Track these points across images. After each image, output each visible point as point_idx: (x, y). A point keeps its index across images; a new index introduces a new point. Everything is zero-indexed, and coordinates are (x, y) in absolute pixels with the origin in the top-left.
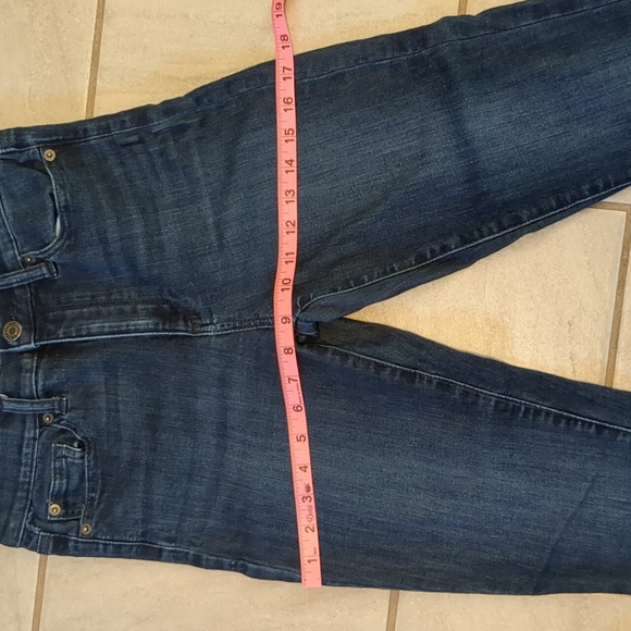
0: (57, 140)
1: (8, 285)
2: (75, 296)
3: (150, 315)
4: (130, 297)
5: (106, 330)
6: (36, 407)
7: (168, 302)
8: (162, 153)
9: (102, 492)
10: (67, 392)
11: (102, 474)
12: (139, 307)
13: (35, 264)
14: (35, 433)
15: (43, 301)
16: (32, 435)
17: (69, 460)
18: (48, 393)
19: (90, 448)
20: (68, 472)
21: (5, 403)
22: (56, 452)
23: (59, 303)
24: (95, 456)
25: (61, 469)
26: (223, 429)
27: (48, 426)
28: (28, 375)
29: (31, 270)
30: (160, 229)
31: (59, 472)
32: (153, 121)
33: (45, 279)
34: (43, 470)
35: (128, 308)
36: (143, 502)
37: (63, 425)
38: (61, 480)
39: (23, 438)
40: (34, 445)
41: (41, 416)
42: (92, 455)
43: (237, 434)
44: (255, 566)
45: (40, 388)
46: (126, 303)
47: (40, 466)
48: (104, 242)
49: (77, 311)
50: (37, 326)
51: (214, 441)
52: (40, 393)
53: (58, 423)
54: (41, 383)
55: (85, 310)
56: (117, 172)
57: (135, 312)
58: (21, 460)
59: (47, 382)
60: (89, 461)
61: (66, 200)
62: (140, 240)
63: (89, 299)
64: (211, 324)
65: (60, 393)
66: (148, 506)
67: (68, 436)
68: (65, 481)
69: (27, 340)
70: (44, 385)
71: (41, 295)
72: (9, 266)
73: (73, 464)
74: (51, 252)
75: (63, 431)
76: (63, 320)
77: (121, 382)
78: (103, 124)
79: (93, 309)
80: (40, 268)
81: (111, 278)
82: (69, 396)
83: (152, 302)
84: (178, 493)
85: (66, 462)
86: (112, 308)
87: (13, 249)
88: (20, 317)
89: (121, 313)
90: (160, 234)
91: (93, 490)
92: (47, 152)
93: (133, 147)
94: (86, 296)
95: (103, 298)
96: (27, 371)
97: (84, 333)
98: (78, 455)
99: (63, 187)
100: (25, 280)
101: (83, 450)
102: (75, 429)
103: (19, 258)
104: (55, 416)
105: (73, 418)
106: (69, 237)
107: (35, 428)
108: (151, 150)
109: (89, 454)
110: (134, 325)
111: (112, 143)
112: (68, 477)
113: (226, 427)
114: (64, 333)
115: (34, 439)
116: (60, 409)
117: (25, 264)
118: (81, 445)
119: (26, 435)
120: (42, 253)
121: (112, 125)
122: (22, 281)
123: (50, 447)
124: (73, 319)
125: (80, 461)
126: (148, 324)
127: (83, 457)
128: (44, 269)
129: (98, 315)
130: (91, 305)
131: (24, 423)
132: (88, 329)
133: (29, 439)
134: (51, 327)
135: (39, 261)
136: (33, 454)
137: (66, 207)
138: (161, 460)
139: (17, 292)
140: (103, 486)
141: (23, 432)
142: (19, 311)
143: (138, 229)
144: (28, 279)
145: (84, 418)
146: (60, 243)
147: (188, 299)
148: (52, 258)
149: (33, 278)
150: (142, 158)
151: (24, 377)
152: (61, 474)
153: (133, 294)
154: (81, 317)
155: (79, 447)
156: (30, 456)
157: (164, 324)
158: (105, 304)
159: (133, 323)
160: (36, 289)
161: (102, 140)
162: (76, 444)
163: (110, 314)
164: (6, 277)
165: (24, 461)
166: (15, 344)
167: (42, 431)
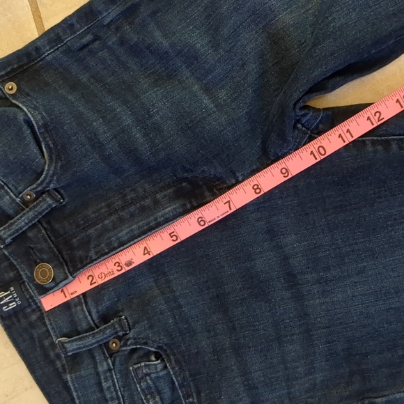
0: (13, 70)
1: (17, 231)
2: (90, 212)
3: (172, 199)
4: (145, 191)
5: (136, 232)
6: (99, 337)
7: (185, 179)
8: (122, 42)
9: (198, 394)
10: (122, 311)
11: (191, 375)
12: (158, 196)
13: (36, 199)
14: (108, 365)
15: (61, 232)
16: (106, 367)
17: (153, 376)
18: (105, 319)
19: (168, 356)
20: (157, 388)
21: (67, 345)
22: (136, 374)
23: (78, 226)
24: (177, 361)
25: (149, 387)
26: (291, 278)
27: (118, 352)
28: (79, 308)
29: (35, 207)
30: (148, 112)
31: (148, 391)
32: (100, 13)
33: (53, 209)
34: (132, 397)
35: (148, 202)
36: (245, 386)
37: (131, 344)
38: (154, 398)
39: (98, 374)
40: (112, 376)
41: (106, 344)
42: (173, 362)
43: (309, 277)
44: (384, 399)
45: (95, 317)
46: (144, 198)
47: (126, 394)
48: (97, 145)
49: (100, 225)
50: (66, 257)
51: (288, 294)
52: (97, 321)
53: (125, 345)
54: (94, 311)
55: (107, 222)
56: (84, 78)
57: (156, 203)
58: (105, 396)
59: (100, 308)
60: (173, 368)
62: (134, 130)
63: (106, 209)
65: (116, 314)
66: (250, 387)
67: (141, 353)
68: (158, 399)
69: (62, 276)
70: (98, 312)
71: (57, 226)
72: (11, 212)
73: (158, 378)
74: (47, 180)
75: (133, 351)
76: (89, 242)
77: (171, 277)
78: (53, 35)
79: (113, 218)
80: (44, 200)
81: (119, 180)
82: (127, 313)
83: (169, 186)
84: (275, 361)
85: (151, 379)
86: (132, 209)
87: (8, 194)
88: (45, 257)
89: (143, 209)
90: (151, 117)
91: (188, 396)
92: (6, 86)
93: (92, 46)
94: (101, 208)
95: (120, 203)
96: (76, 306)
97: (116, 245)
98: (160, 367)
100: (34, 218)
101: (163, 360)
102: (146, 344)
103: (18, 200)
104: (120, 338)
105: (139, 333)
106: (59, 158)
107: (106, 359)
108: (110, 43)
109: (170, 361)
110: (163, 216)
111: (68, 51)
112: (159, 393)
113: (294, 276)
114: (97, 253)
115: (110, 370)
116: (122, 329)
117: (26, 203)
118: (158, 357)
119: (100, 369)
120: (39, 185)
121: (61, 34)
122: (30, 221)
123: (127, 369)
124: (100, 236)
125: (164, 372)
126: (175, 209)
127: (166, 367)
128: (48, 199)
129: (121, 221)
130: (110, 214)
131: (94, 358)
132: (118, 239)
133: (105, 372)
134: (81, 253)
135: (39, 194)
136: (114, 385)
138: (244, 337)
139: (30, 234)
140: (197, 387)
141: (96, 368)
142: (41, 251)
143: (128, 120)
144: (36, 216)
145: (151, 327)
146: (52, 168)
147: (205, 168)
148: (52, 186)
149: (40, 213)
150: (104, 54)
151: (76, 312)
152: (151, 394)
153: (147, 186)
154: (105, 230)
155: (157, 360)
156: (112, 389)
157: (190, 202)
158: (123, 208)
159: (160, 214)
160: (48, 223)
161: (57, 52)
162: (153, 358)
163: (132, 215)
164: (12, 224)
165: (108, 396)
166: (52, 284)
167: (114, 360)
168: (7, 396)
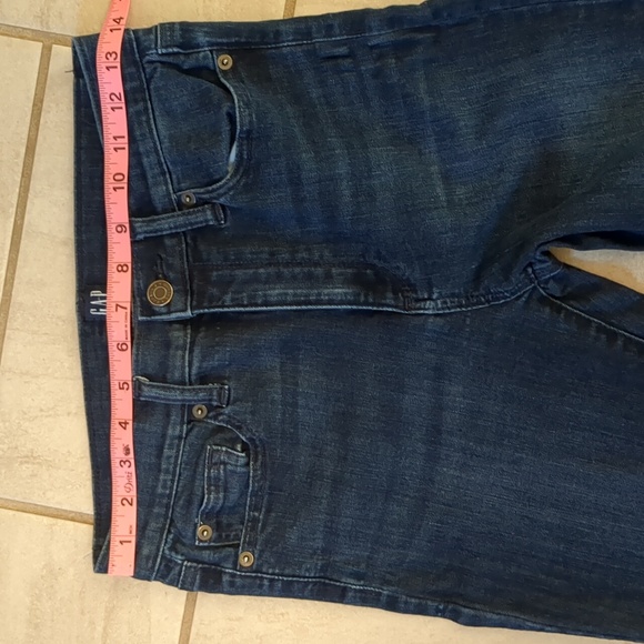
0: (237, 43)
1: (156, 231)
2: (247, 251)
3: (347, 282)
4: (321, 257)
5: (289, 299)
6: (188, 396)
7: (373, 266)
8: (377, 74)
9: (268, 511)
10: (229, 378)
11: (270, 487)
12: (334, 270)
13: (195, 206)
14: (181, 431)
15: (205, 256)
16: (177, 433)
17: (229, 467)
18: (203, 379)
19: (256, 454)
20: (226, 482)
21: (145, 389)
22: (211, 457)
23: (226, 259)
24: (264, 465)
25: (217, 479)
26: (435, 433)
27: (199, 421)
28: (180, 352)
29: (189, 213)
30: (370, 170)
31: (215, 482)
32: (371, 30)
33: (207, 226)
34: (193, 478)
35: (319, 271)
36: (326, 527)
37: (223, 421)
38: (217, 492)
39: (164, 436)
40: (179, 446)
41: (191, 407)
42: (259, 463)
43: (456, 440)
44: (472, 612)
45: (194, 371)
46: (316, 264)
47: (185, 474)
48: (296, 182)
49: (251, 271)
50: (195, 287)
51: (422, 448)
52: (193, 378)
53: (215, 418)
54: (196, 364)
55: (262, 270)
56: (315, 93)
57: (328, 277)
58: (160, 464)
59: (205, 365)
60: (255, 470)
61: (251, 122)
62: (345, 183)
63: (267, 257)
64: (430, 299)
65: (220, 379)
66: (331, 532)
67: (228, 435)
68: (221, 495)
69: (180, 306)
70: (200, 368)
71: (202, 247)
72: (159, 207)
73: (233, 472)
74: (221, 191)
75: (220, 429)
76: (230, 283)
77: (301, 368)
78: (303, 26)
79: (271, 270)
80: (204, 211)
81: (298, 230)
82: (232, 384)
83: (350, 266)
84: (372, 515)
85: (225, 470)
86: (297, 270)
87: (166, 184)
88: (172, 275)
89: (310, 277)
90: (370, 177)
91: (256, 508)
92: (221, 57)
93: (340, 61)
94: (262, 252)
95: (287, 256)
96: (177, 348)
97: (259, 302)
98: (242, 461)
99: (247, 105)
100: (181, 226)
101: (248, 456)
102: (239, 428)
103: (174, 197)
104: (210, 408)
105: (236, 413)
106: (246, 173)
107: (182, 424)
108: (363, 68)
109: (256, 461)
110: (328, 295)
111: (312, 54)
112: (226, 490)
113: (439, 432)
114: (233, 300)
115: (180, 438)
116: (219, 400)
117: (181, 205)
118: (245, 449)
119: (170, 432)
120: (208, 192)
121: (314, 30)
122: (176, 227)
123: (203, 447)
124: (246, 282)
125: (243, 470)
126: (346, 294)
127: (247, 464)
128: (209, 213)
129: (279, 278)
130: (270, 264)
131: (168, 415)
132: (265, 295)
133: (173, 438)
134: (215, 291)
135: (201, 203)
136: (177, 457)
137: (249, 132)
138: (352, 472)
139: (168, 242)
140: (270, 503)
141: (165, 428)
142: (170, 267)
143: (342, 168)
144: (185, 225)
145: (252, 413)
146: (235, 180)
147: (402, 265)
148: (222, 200)
149: (191, 224)
150: (351, 77)
151: (175, 356)
152: (217, 486)
153: (326, 253)
154: (255, 279)
155: (242, 452)
156: (172, 460)
157: (366, 296)
158: (287, 265)
159: (326, 291)
160: (194, 239)
161: (299, 49)
162: (239, 447)
163: (294, 277)
164: (154, 221)
165: (164, 466)
166: (164, 310)
167: (192, 429)
168: (42, 410)
